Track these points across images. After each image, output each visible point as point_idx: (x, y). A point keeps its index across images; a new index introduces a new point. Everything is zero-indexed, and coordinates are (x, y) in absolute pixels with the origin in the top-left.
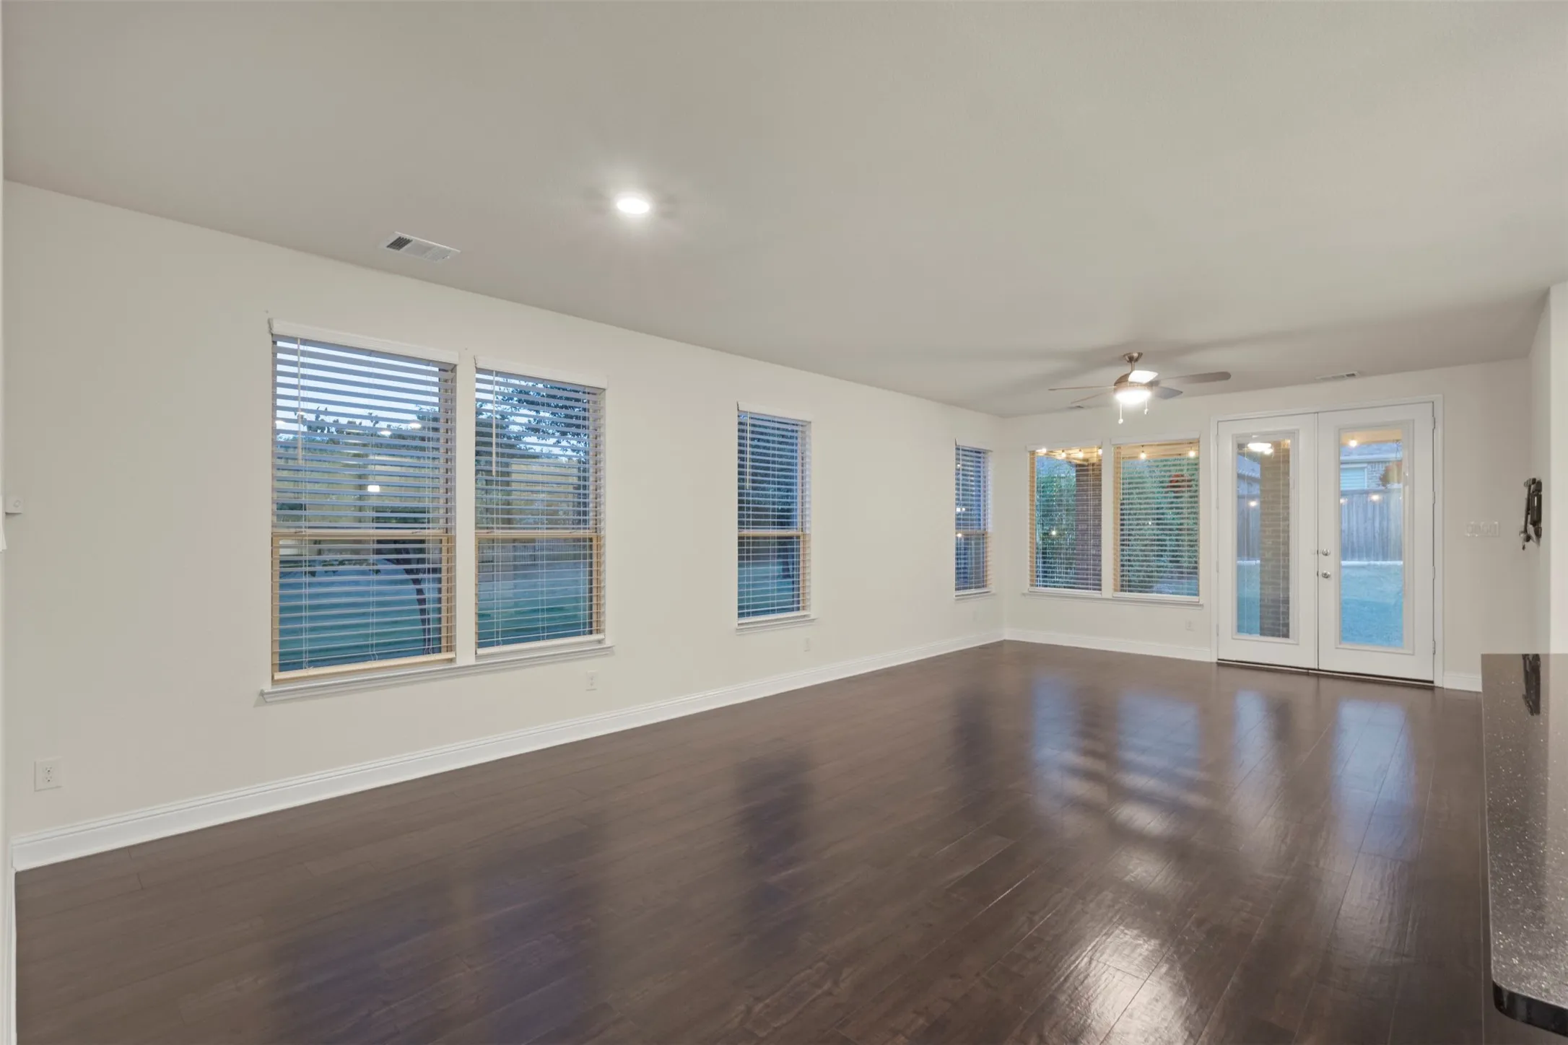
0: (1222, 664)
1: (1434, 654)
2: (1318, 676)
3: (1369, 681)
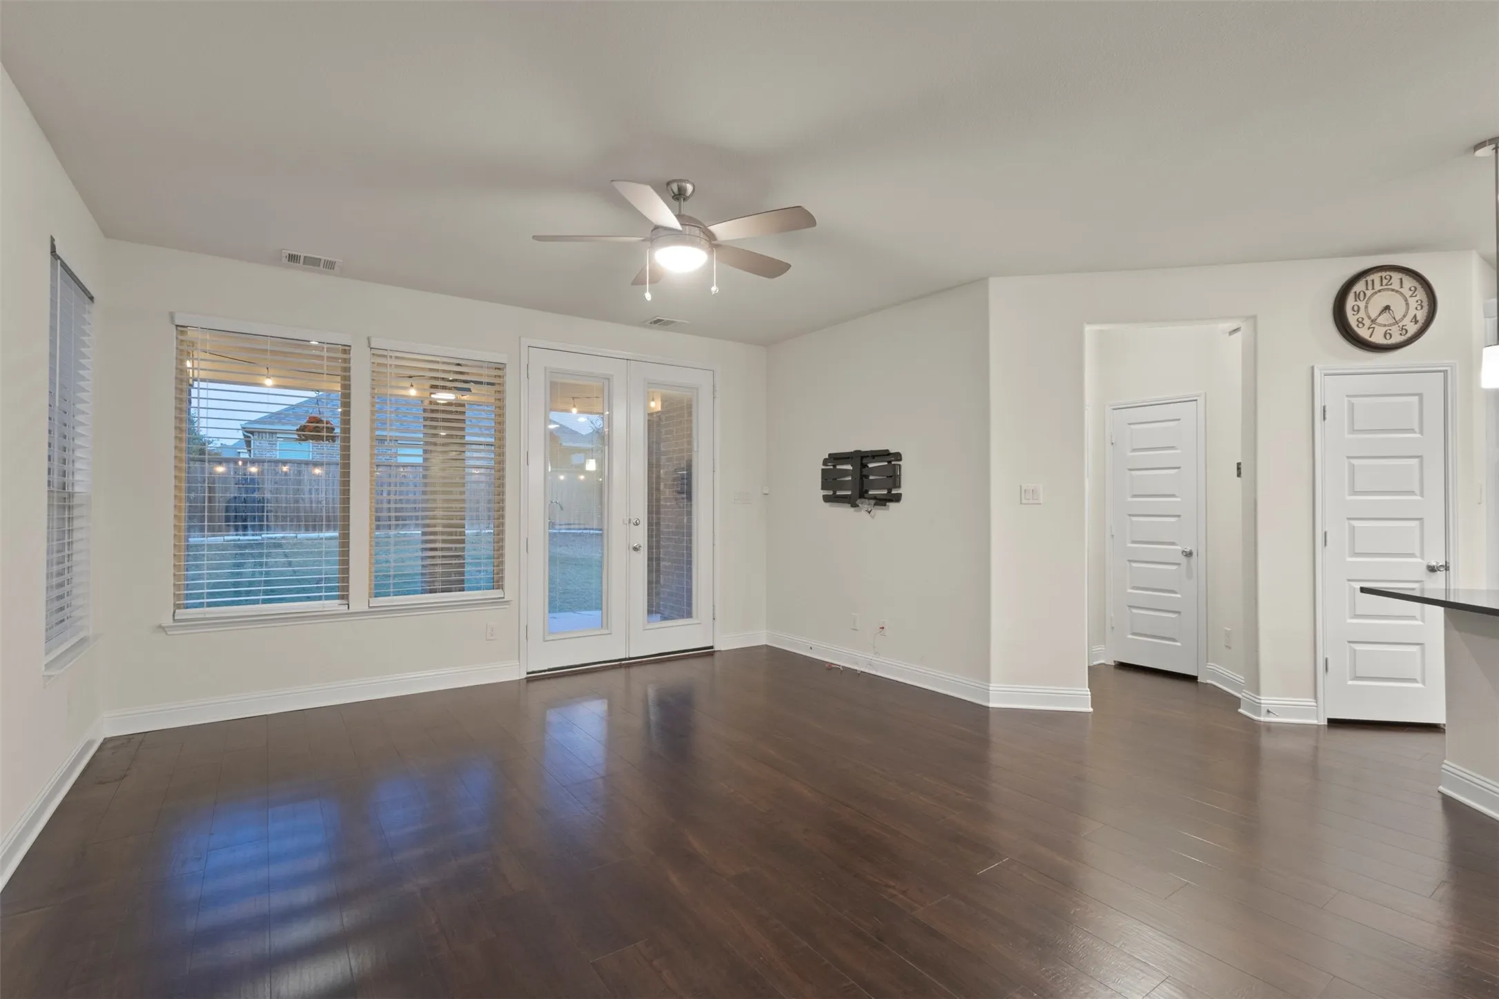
0: (534, 678)
1: (714, 619)
2: (629, 666)
3: (669, 660)
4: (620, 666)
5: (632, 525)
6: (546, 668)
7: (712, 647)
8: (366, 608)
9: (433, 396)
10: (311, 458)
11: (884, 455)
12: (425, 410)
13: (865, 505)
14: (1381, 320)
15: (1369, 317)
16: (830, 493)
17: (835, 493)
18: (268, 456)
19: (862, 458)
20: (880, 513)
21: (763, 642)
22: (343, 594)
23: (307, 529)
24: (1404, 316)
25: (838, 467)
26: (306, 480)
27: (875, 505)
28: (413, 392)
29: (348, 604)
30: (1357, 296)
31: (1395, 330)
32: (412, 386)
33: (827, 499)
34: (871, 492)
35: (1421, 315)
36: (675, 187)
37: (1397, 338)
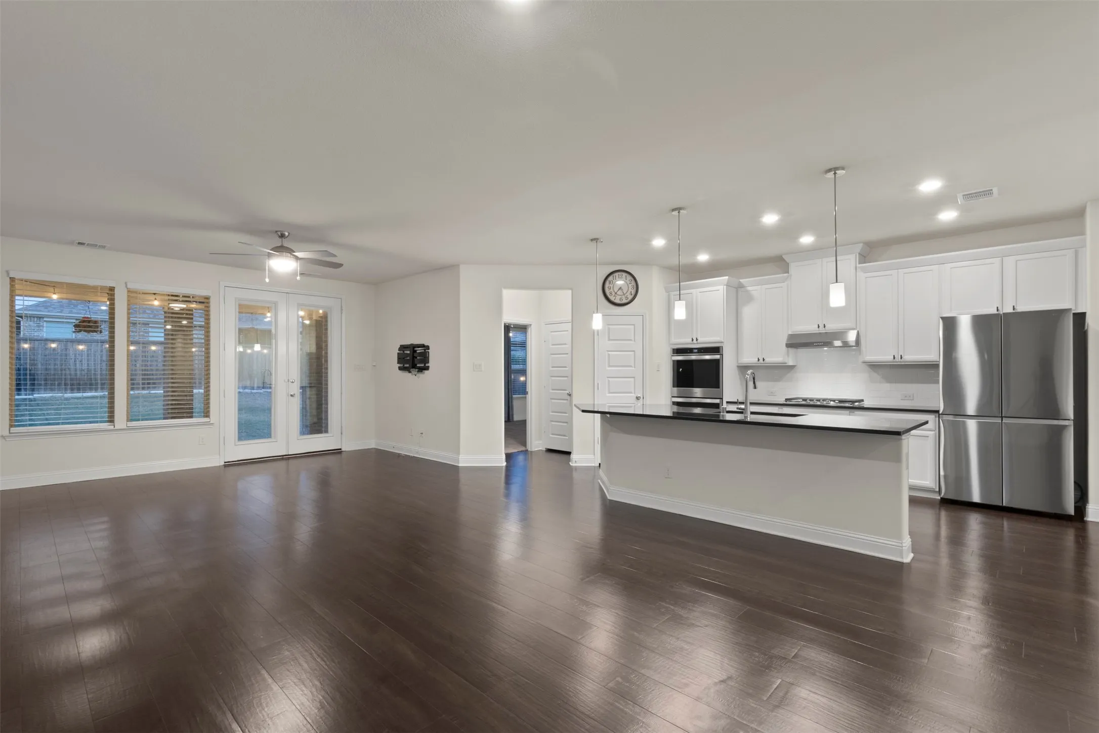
0: (228, 465)
1: (342, 434)
2: (289, 459)
3: (313, 456)
4: (283, 459)
5: (290, 383)
6: (236, 460)
7: (340, 449)
8: (125, 427)
9: (170, 305)
10: (74, 337)
11: (423, 346)
12: (165, 312)
13: (414, 371)
14: (618, 293)
15: (614, 291)
16: (402, 365)
17: (404, 366)
18: (36, 334)
19: (414, 347)
20: (421, 375)
21: (373, 446)
22: (111, 420)
23: (72, 390)
24: (627, 292)
25: (405, 352)
26: (71, 354)
27: (418, 371)
28: (156, 303)
29: (114, 425)
30: (610, 283)
31: (624, 297)
32: (156, 299)
33: (400, 369)
34: (418, 365)
35: (633, 292)
36: (279, 233)
37: (624, 301)
